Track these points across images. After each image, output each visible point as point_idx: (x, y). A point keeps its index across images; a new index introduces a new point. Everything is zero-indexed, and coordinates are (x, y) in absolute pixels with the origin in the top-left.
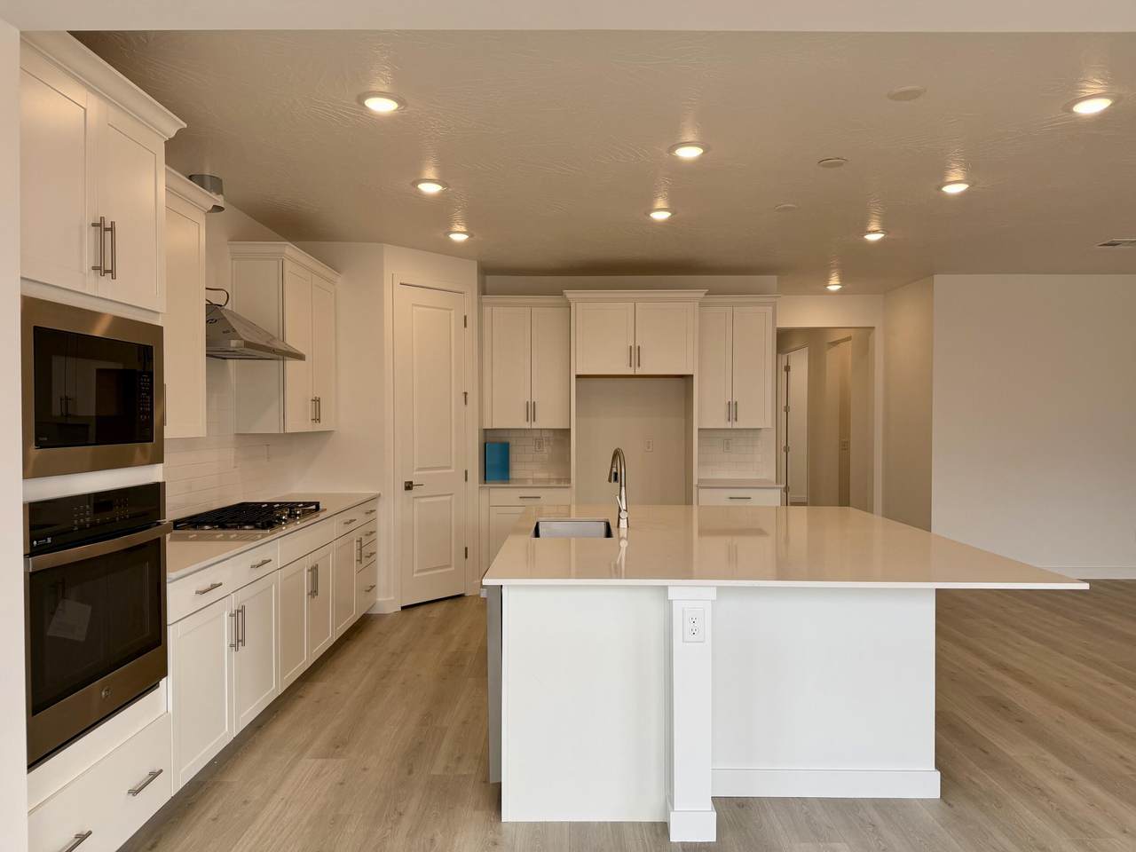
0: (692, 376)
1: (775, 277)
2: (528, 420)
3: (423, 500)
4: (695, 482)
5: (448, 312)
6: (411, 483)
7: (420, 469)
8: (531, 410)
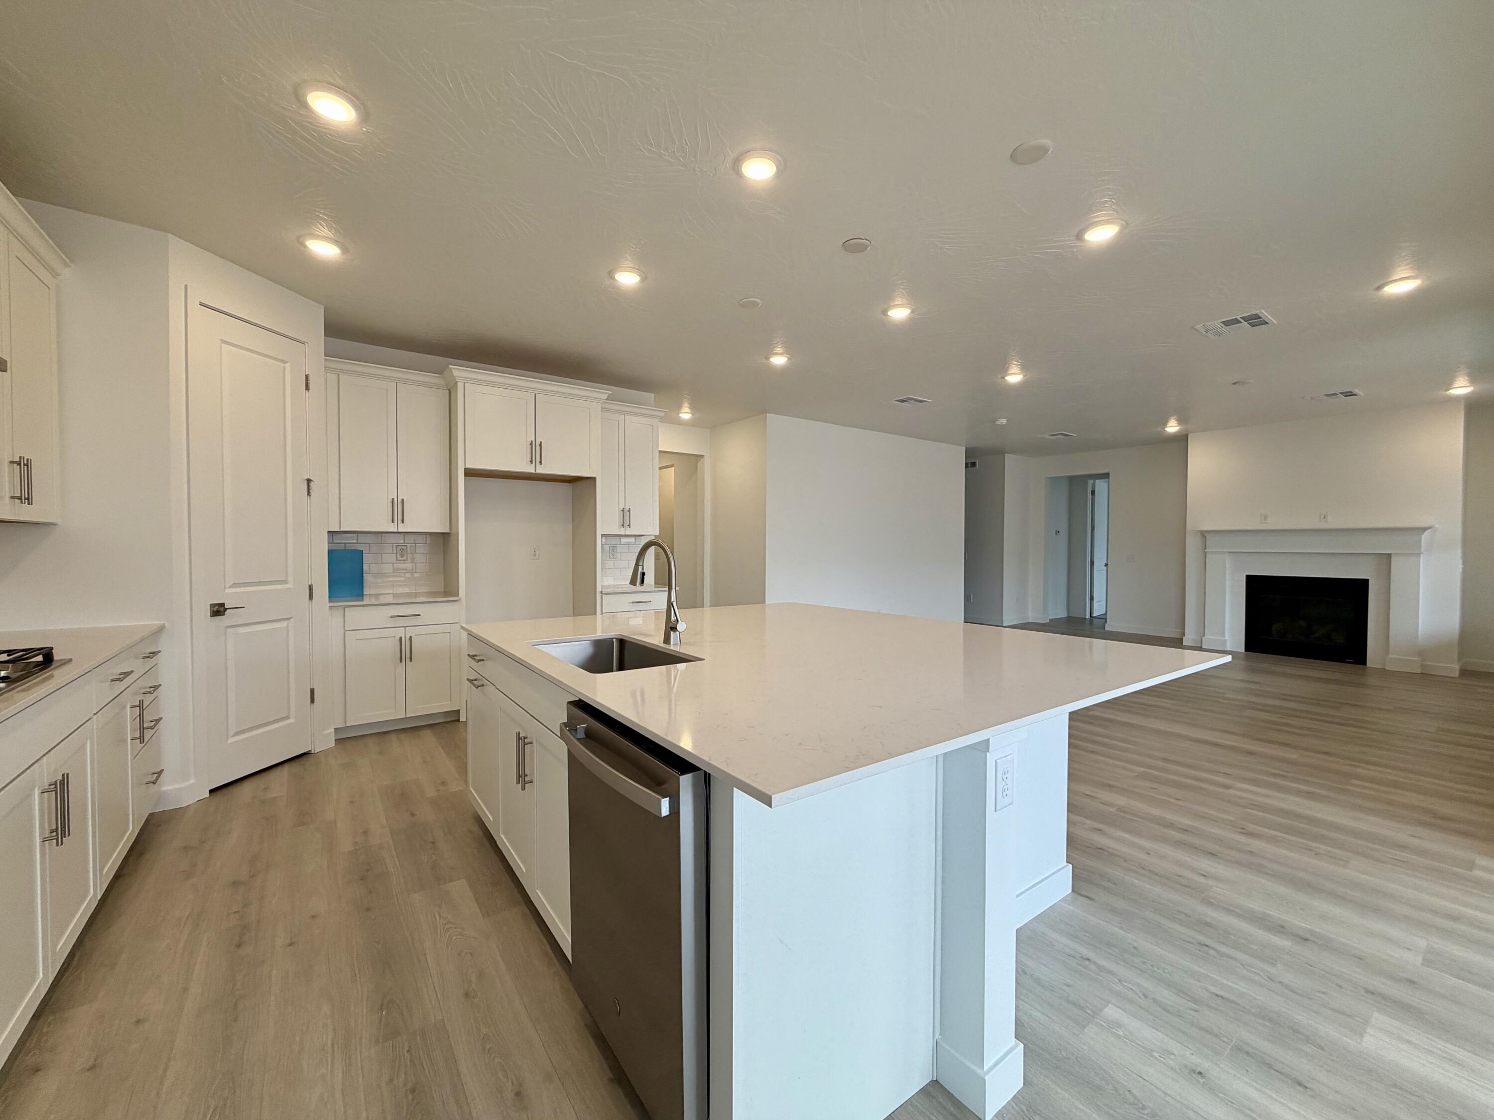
0: (594, 479)
1: (653, 395)
2: (393, 521)
3: (242, 630)
4: (599, 589)
5: (282, 365)
6: (222, 605)
7: (235, 585)
8: (398, 509)
